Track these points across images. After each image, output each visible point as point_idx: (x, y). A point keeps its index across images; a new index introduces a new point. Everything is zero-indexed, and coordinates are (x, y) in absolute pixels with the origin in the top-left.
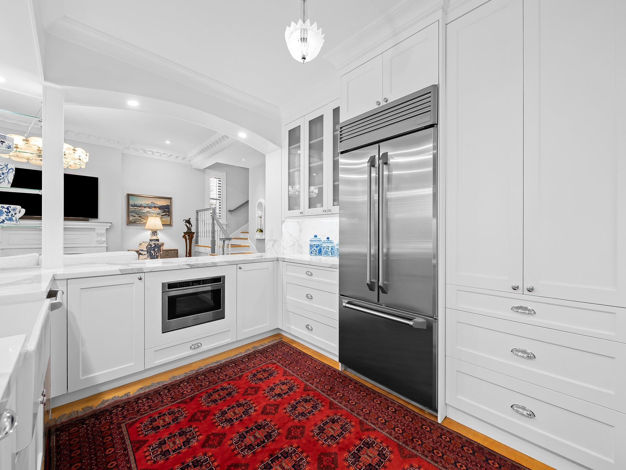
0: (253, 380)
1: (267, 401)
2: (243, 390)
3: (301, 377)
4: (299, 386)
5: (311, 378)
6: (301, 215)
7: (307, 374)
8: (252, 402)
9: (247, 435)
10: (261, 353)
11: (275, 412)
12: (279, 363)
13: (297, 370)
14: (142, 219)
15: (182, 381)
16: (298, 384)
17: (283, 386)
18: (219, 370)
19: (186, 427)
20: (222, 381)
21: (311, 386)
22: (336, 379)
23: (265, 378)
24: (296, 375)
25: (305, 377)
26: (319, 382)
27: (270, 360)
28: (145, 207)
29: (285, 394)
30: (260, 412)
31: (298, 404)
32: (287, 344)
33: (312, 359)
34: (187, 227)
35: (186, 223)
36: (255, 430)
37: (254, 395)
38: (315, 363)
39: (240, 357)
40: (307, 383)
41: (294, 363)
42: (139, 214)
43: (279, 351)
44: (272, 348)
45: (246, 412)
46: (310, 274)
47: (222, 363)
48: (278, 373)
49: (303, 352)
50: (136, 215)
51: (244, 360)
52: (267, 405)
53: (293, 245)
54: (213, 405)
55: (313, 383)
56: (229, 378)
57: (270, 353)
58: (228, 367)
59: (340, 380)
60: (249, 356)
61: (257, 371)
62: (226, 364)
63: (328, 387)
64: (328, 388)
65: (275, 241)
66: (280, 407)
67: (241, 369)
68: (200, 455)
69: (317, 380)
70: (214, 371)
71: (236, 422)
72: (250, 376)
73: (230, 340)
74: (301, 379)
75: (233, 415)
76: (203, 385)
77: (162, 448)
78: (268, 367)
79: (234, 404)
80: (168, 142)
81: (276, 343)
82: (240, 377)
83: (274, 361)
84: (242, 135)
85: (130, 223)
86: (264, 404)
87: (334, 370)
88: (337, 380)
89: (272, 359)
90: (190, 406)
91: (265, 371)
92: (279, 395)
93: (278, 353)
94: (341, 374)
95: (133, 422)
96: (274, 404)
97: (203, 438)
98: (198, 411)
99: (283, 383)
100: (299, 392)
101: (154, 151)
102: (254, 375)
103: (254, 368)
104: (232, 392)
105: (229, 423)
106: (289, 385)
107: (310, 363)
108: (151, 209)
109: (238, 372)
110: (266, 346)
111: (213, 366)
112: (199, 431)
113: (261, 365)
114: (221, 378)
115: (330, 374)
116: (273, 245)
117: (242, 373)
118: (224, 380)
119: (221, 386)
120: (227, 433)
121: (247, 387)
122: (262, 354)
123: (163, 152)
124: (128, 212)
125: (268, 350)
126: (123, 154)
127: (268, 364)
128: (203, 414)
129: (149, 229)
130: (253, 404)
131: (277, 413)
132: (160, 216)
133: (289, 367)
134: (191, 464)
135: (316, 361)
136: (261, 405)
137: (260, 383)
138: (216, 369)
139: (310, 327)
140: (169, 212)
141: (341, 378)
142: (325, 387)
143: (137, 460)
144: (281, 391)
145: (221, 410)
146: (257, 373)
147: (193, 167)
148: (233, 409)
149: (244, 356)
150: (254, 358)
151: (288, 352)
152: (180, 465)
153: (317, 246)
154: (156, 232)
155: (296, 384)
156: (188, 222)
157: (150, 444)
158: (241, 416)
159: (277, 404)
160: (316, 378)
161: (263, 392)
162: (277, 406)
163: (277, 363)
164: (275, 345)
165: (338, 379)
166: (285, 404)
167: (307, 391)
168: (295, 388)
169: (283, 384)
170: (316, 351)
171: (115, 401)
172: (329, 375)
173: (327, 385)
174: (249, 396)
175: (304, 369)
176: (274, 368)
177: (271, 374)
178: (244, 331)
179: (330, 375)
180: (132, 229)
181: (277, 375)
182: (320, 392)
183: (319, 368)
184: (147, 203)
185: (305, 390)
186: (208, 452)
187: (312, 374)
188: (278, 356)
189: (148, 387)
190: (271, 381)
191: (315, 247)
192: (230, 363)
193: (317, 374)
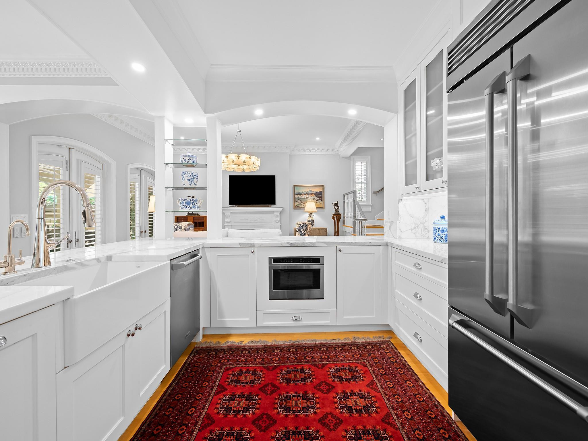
0: (332, 375)
1: (333, 408)
2: (318, 382)
3: (388, 399)
4: (379, 410)
5: (401, 407)
6: (417, 190)
7: (399, 399)
8: (318, 400)
9: (292, 437)
10: (357, 347)
11: (333, 428)
12: (371, 368)
13: (389, 387)
14: (303, 204)
15: (278, 347)
16: (380, 407)
17: (361, 400)
18: (310, 350)
19: (254, 394)
20: (306, 362)
21: (396, 419)
22: (439, 429)
23: (346, 380)
24: (383, 393)
25: (393, 402)
26: (409, 419)
27: (363, 360)
28: (305, 194)
29: (357, 411)
30: (318, 417)
31: (364, 435)
32: (394, 348)
33: (417, 380)
34: (335, 209)
35: (335, 206)
36: (302, 437)
37: (324, 394)
38: (419, 389)
39: (336, 343)
40: (392, 412)
41: (390, 376)
42: (301, 200)
43: (379, 353)
44: (373, 345)
45: (306, 409)
46: (419, 267)
47: (317, 343)
48: (363, 380)
49: (409, 366)
50: (299, 201)
51: (337, 349)
52: (329, 414)
53: (415, 228)
54: (284, 383)
55: (401, 416)
56: (313, 362)
57: (368, 351)
58: (319, 349)
59: (445, 434)
60: (345, 345)
61: (343, 366)
62: (319, 346)
63: (420, 435)
64: (419, 437)
65: (392, 223)
66: (342, 425)
67: (329, 357)
68: (246, 430)
69: (409, 415)
70: (305, 349)
71: (291, 415)
72: (333, 369)
73: (329, 322)
74: (387, 402)
75: (294, 404)
76: (289, 359)
77: (229, 403)
78: (357, 367)
79: (301, 393)
80: (318, 139)
81: (381, 341)
82: (324, 366)
83: (367, 363)
84: (352, 112)
85: (296, 207)
86: (328, 410)
87: (442, 413)
88: (439, 431)
89: (366, 360)
90: (269, 375)
91: (350, 370)
92: (350, 409)
93: (376, 355)
94: (451, 425)
95: (230, 367)
96: (337, 417)
97: (258, 414)
98: (271, 383)
99: (363, 395)
100: (375, 418)
101: (311, 148)
102: (338, 370)
103: (342, 361)
104: (307, 378)
105: (285, 412)
106: (367, 402)
107: (411, 385)
108: (309, 196)
109: (325, 359)
110: (368, 340)
111: (308, 342)
112: (260, 405)
113: (350, 362)
114: (307, 359)
115: (433, 416)
116: (390, 228)
117: (327, 362)
118: (308, 361)
119: (302, 368)
120: (277, 422)
121: (323, 381)
122: (359, 349)
123: (317, 148)
124: (295, 199)
125: (367, 347)
126: (290, 156)
127: (358, 363)
128: (273, 388)
129: (307, 212)
130: (318, 403)
131: (335, 430)
132: (315, 201)
133: (380, 378)
134: (235, 434)
135: (421, 385)
136: (324, 410)
137: (338, 382)
138: (308, 347)
139: (419, 337)
140: (321, 197)
141: (448, 431)
142: (414, 432)
143: (212, 403)
144: (354, 404)
145: (288, 393)
146: (342, 369)
147: (341, 156)
148: (298, 398)
149: (340, 343)
150: (348, 350)
151: (390, 358)
152: (229, 429)
153: (443, 230)
154: (312, 214)
155: (377, 405)
156: (336, 204)
157: (226, 394)
158: (299, 412)
159: (341, 418)
160: (409, 412)
161: (334, 395)
162: (340, 421)
163: (369, 366)
164: (379, 343)
165: (442, 431)
166: (349, 425)
167: (386, 423)
168: (373, 410)
169: (362, 397)
170: (429, 372)
171: (232, 345)
172: (430, 417)
173: (420, 431)
174: (319, 392)
175: (398, 389)
176: (362, 372)
177: (354, 378)
178: (345, 317)
179: (433, 418)
180: (297, 211)
181: (361, 382)
182: (404, 435)
183: (420, 398)
184: (307, 191)
185: (383, 420)
186: (253, 431)
187: (406, 402)
188: (374, 358)
189: (256, 342)
190: (350, 386)
191: (440, 232)
192: (323, 346)
193: (413, 407)
